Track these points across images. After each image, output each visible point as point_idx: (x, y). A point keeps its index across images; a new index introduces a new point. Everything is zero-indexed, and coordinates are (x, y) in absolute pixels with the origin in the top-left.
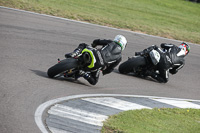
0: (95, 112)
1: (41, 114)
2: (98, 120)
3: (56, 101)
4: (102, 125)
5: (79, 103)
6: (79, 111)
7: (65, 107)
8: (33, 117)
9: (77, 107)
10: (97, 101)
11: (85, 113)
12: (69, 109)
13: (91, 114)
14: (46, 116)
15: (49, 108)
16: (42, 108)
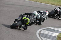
0: (55, 32)
1: (38, 33)
2: (56, 35)
3: (43, 29)
4: (57, 36)
5: (50, 30)
6: (50, 32)
7: (46, 31)
8: (36, 34)
9: (49, 31)
10: (56, 29)
11: (52, 33)
12: (47, 31)
13: (54, 33)
14: (40, 33)
15: (41, 31)
16: (39, 31)
